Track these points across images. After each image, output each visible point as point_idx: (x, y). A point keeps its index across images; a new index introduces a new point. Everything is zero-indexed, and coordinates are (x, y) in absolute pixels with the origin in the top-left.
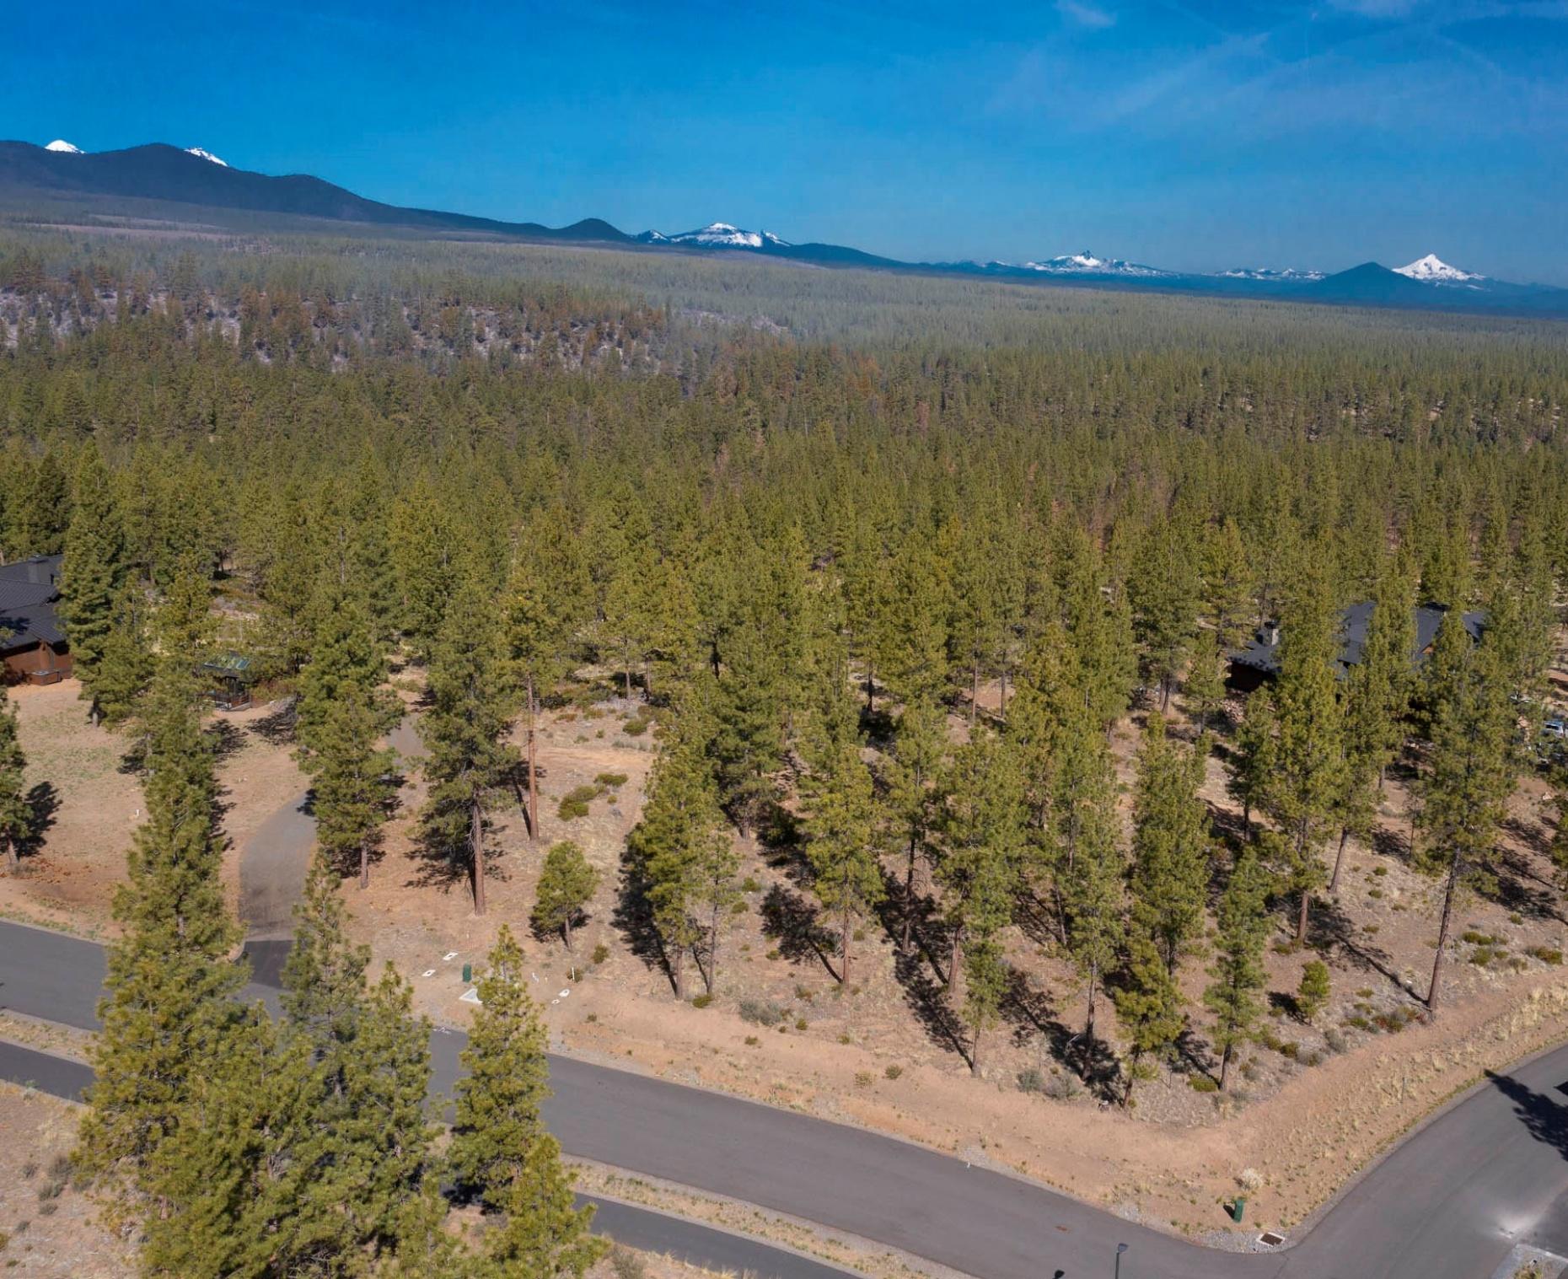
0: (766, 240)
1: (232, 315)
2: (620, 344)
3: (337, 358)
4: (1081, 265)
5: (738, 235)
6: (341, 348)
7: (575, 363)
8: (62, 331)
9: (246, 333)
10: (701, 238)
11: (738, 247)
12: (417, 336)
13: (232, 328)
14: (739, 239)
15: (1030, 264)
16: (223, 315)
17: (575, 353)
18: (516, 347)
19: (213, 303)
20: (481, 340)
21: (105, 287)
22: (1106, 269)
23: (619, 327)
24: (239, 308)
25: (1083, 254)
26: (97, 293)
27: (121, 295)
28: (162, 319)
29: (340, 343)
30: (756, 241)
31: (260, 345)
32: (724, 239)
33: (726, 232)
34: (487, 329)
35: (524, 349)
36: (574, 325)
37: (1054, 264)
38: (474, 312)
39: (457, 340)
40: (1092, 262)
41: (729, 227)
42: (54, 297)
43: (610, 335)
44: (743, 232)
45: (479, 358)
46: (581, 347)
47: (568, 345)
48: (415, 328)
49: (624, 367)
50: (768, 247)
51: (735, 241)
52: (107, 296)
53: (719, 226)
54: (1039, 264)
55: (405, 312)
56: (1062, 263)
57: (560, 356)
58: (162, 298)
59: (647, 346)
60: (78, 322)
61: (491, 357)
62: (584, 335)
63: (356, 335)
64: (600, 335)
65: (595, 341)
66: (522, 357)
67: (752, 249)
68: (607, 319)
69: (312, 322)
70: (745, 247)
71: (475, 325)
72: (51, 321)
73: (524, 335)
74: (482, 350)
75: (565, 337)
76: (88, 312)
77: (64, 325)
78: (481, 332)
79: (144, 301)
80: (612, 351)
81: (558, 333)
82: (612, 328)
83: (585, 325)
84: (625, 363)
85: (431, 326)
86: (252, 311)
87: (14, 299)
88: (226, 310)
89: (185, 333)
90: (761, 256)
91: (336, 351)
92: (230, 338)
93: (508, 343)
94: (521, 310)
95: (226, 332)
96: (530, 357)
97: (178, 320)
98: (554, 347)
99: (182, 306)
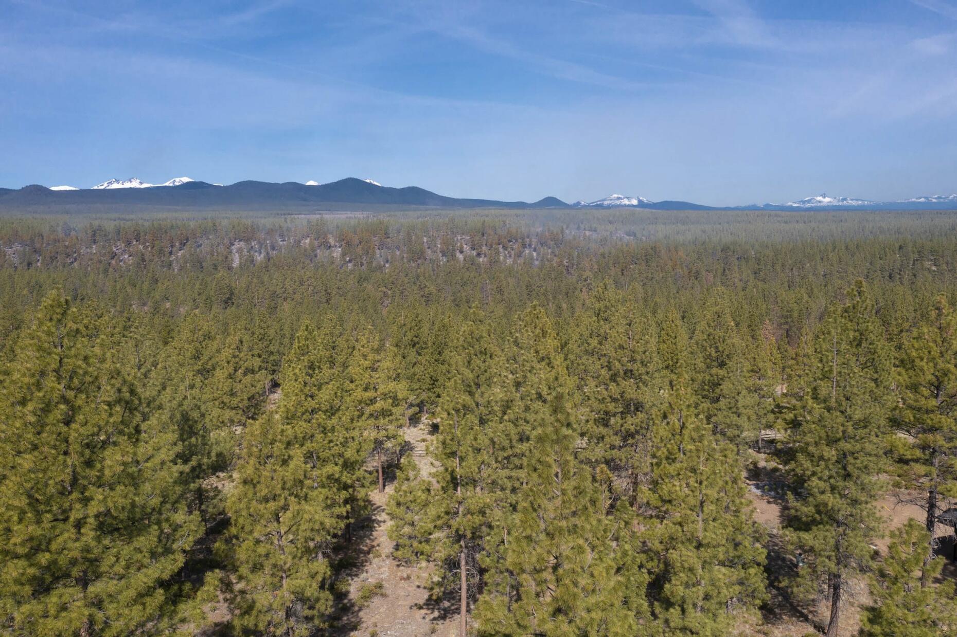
0: (640, 201)
1: (340, 247)
2: (535, 250)
3: (387, 265)
4: (820, 202)
5: (625, 200)
6: (390, 260)
7: (509, 261)
8: (259, 258)
9: (344, 254)
10: (606, 203)
11: (625, 205)
12: (429, 252)
13: (337, 253)
14: (626, 202)
15: (790, 204)
16: (336, 246)
17: (510, 256)
18: (479, 255)
19: (332, 241)
20: (461, 252)
21: (282, 236)
22: (836, 203)
23: (534, 240)
24: (343, 243)
25: (821, 196)
26: (279, 239)
28: (305, 250)
29: (389, 257)
30: (635, 202)
31: (350, 261)
32: (618, 202)
33: (619, 198)
34: (465, 246)
35: (483, 256)
36: (510, 241)
37: (804, 202)
38: (459, 238)
39: (448, 252)
40: (827, 200)
41: (621, 196)
42: (259, 243)
43: (530, 245)
44: (627, 198)
45: (458, 261)
46: (513, 252)
47: (507, 252)
48: (429, 248)
49: (537, 263)
50: (641, 204)
51: (623, 203)
52: (283, 241)
53: (616, 196)
54: (795, 203)
55: (425, 239)
56: (809, 201)
57: (502, 258)
58: (308, 241)
59: (550, 251)
60: (268, 253)
61: (465, 260)
62: (515, 246)
63: (398, 253)
64: (524, 246)
65: (521, 249)
66: (481, 260)
67: (633, 206)
68: (528, 237)
69: (376, 247)
70: (629, 206)
71: (459, 244)
72: (256, 254)
73: (484, 248)
74: (460, 257)
75: (505, 248)
76: (273, 248)
77: (262, 256)
78: (462, 247)
79: (300, 242)
80: (530, 254)
81: (501, 246)
82: (531, 241)
83: (516, 241)
84: (537, 260)
85: (436, 246)
86: (348, 244)
87: (242, 244)
88: (337, 244)
89: (316, 256)
90: (638, 209)
91: (387, 261)
92: (337, 258)
93: (474, 253)
94: (483, 235)
95: (335, 255)
96: (486, 259)
97: (313, 250)
98: (498, 253)
99: (316, 243)
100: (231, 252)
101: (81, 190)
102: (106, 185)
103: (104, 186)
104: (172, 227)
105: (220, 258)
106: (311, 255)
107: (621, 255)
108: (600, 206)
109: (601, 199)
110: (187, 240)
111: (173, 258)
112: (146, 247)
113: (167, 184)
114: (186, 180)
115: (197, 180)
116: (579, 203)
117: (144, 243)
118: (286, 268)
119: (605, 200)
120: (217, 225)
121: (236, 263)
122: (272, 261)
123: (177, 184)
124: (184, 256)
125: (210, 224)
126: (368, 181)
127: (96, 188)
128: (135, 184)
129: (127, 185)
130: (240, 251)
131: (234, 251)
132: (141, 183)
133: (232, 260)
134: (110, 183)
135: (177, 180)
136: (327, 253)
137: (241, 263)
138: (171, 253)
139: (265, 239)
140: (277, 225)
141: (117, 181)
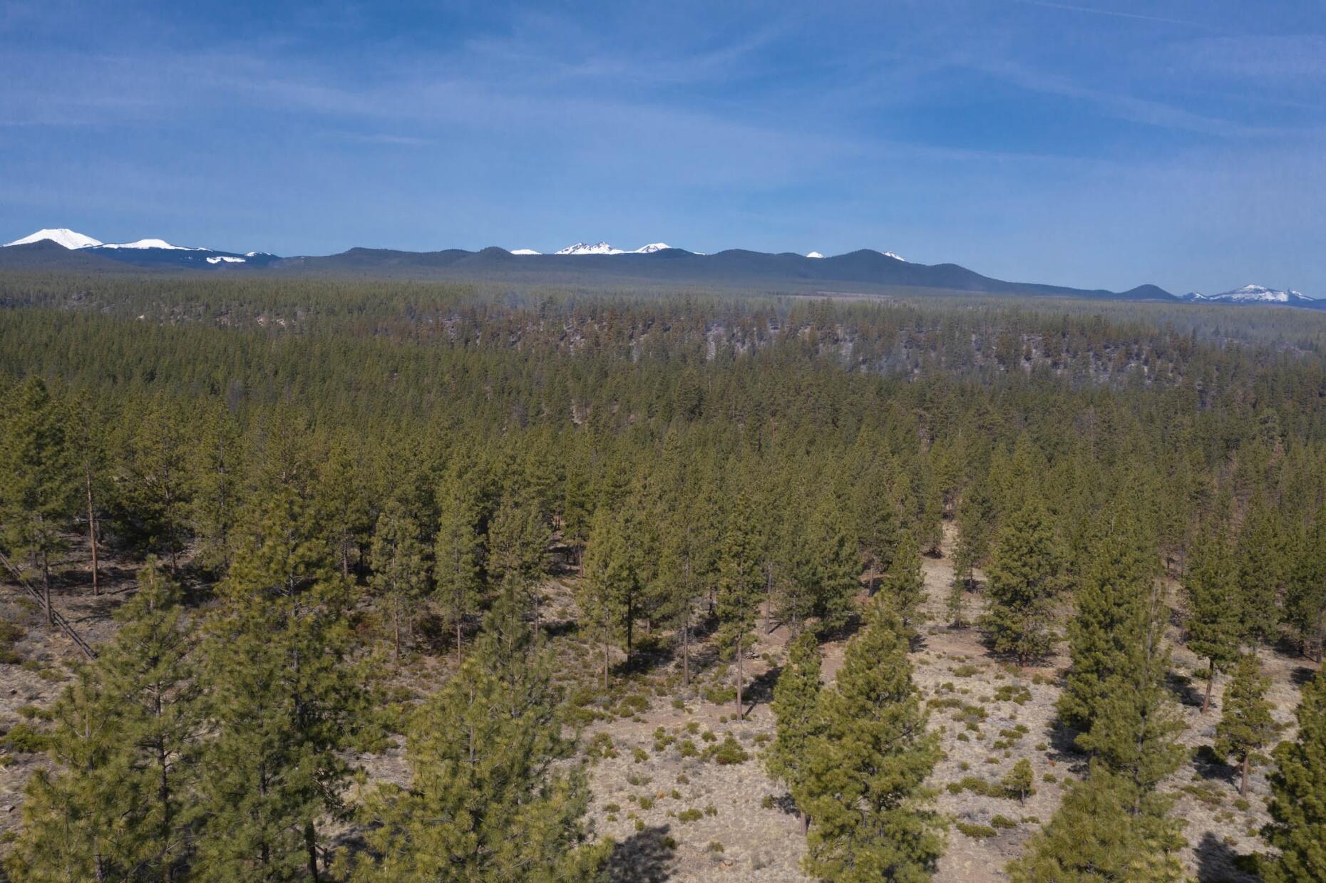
0: (1291, 296)
1: (851, 341)
2: (1146, 362)
3: (916, 371)
5: (1268, 293)
6: (921, 364)
7: (1104, 377)
8: (742, 350)
9: (856, 351)
10: (1235, 297)
11: (1267, 302)
12: (979, 356)
13: (847, 349)
14: (1269, 297)
16: (845, 340)
17: (1105, 370)
18: (1055, 364)
19: (840, 332)
20: (1028, 359)
21: (774, 321)
23: (1146, 348)
24: (856, 336)
26: (769, 326)
27: (783, 326)
28: (804, 342)
29: (920, 360)
30: (1283, 297)
31: (864, 362)
32: (1255, 297)
33: (1257, 291)
34: (1034, 351)
35: (1062, 366)
36: (1106, 347)
38: (1026, 338)
39: (1008, 357)
41: (1261, 288)
42: (743, 329)
43: (1138, 356)
44: (1272, 291)
45: (1023, 371)
46: (1110, 366)
47: (1100, 363)
48: (978, 350)
49: (1148, 382)
50: (1293, 300)
51: (1264, 298)
52: (775, 328)
53: (1252, 287)
55: (974, 337)
57: (1092, 371)
58: (807, 331)
59: (1171, 365)
60: (753, 345)
61: (1033, 371)
62: (1115, 355)
63: (933, 354)
64: (1129, 356)
65: (1124, 360)
66: (1059, 372)
67: (1280, 302)
68: (1136, 343)
69: (902, 344)
70: (1273, 302)
71: (1025, 347)
72: (739, 344)
73: (1064, 355)
74: (1027, 366)
75: (1098, 357)
76: (761, 339)
77: (745, 347)
78: (1029, 352)
79: (797, 331)
80: (1139, 368)
81: (1091, 353)
82: (1140, 350)
83: (1117, 347)
84: (1149, 378)
85: (990, 348)
86: (864, 337)
87: (721, 330)
88: (847, 337)
89: (817, 352)
90: (1286, 307)
91: (917, 366)
92: (846, 357)
93: (1049, 361)
94: (1064, 335)
95: (843, 352)
96: (1066, 372)
97: (815, 344)
98: (1086, 365)
99: (819, 334)
100: (706, 340)
101: (544, 256)
102: (571, 249)
103: (570, 251)
104: (636, 303)
105: (692, 348)
106: (810, 350)
107: (1296, 379)
108: (1226, 301)
109: (1228, 291)
110: (653, 321)
111: (633, 343)
112: (602, 328)
113: (639, 251)
114: (661, 246)
115: (676, 247)
116: (1192, 295)
117: (600, 322)
118: (775, 366)
119: (1233, 292)
120: (691, 302)
121: (712, 354)
122: (757, 355)
123: (651, 251)
124: (647, 341)
125: (684, 302)
126: (888, 254)
127: (560, 253)
128: (603, 250)
129: (595, 251)
130: (718, 339)
131: (710, 339)
132: (610, 249)
133: (707, 350)
134: (576, 248)
135: (652, 246)
136: (833, 348)
137: (717, 357)
138: (631, 337)
139: (752, 325)
140: (768, 308)
141: (584, 245)
